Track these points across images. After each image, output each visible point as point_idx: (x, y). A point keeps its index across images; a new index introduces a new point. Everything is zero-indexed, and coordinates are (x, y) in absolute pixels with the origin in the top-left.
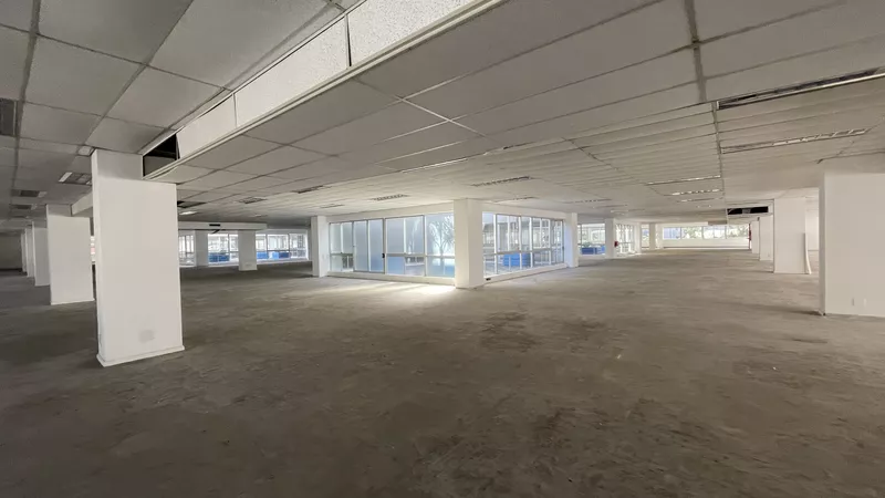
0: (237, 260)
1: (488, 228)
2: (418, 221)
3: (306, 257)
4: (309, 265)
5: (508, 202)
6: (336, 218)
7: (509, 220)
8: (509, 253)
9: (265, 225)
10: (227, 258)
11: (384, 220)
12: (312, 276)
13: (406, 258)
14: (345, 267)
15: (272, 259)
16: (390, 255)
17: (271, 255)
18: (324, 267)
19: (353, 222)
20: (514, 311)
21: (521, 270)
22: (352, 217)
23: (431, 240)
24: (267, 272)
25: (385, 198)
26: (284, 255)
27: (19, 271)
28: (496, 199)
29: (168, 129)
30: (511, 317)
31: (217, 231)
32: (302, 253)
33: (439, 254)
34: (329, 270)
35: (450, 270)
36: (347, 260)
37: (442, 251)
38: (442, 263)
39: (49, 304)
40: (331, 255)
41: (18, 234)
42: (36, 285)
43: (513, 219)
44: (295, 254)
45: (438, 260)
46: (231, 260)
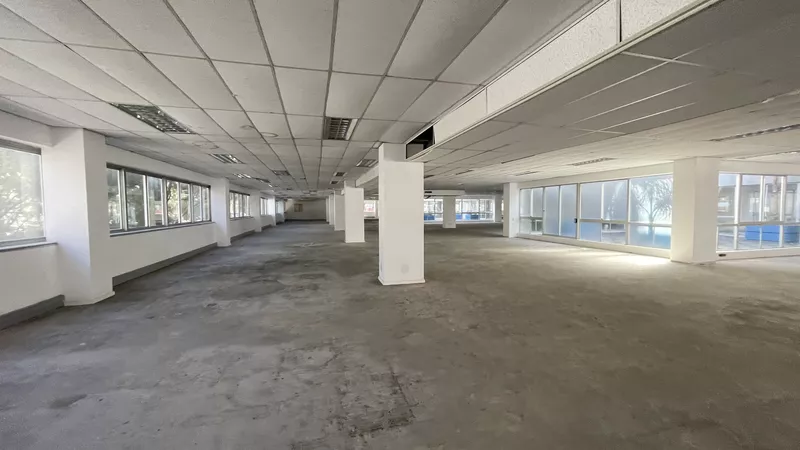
0: (441, 219)
1: (728, 191)
2: (620, 186)
3: (493, 219)
4: (499, 227)
5: (763, 158)
6: (527, 184)
7: (762, 181)
8: (761, 224)
9: (463, 192)
10: (433, 218)
11: (578, 185)
12: (502, 236)
13: (604, 225)
14: (533, 229)
15: (465, 220)
16: (583, 220)
17: (464, 216)
18: (514, 229)
19: (544, 187)
20: (776, 299)
21: (781, 247)
22: (543, 183)
23: (636, 204)
24: (463, 230)
25: (581, 164)
26: (475, 217)
27: (323, 220)
28: (743, 156)
29: (427, 124)
30: (774, 305)
31: (429, 196)
32: (488, 216)
33: (648, 222)
34: (517, 231)
35: (664, 241)
36: (536, 224)
37: (651, 219)
38: (651, 232)
39: (343, 241)
40: (520, 218)
41: (324, 199)
42: (336, 229)
43: (771, 180)
44: (483, 216)
45: (647, 229)
46: (436, 219)
